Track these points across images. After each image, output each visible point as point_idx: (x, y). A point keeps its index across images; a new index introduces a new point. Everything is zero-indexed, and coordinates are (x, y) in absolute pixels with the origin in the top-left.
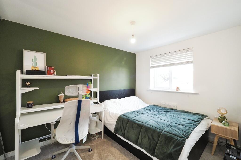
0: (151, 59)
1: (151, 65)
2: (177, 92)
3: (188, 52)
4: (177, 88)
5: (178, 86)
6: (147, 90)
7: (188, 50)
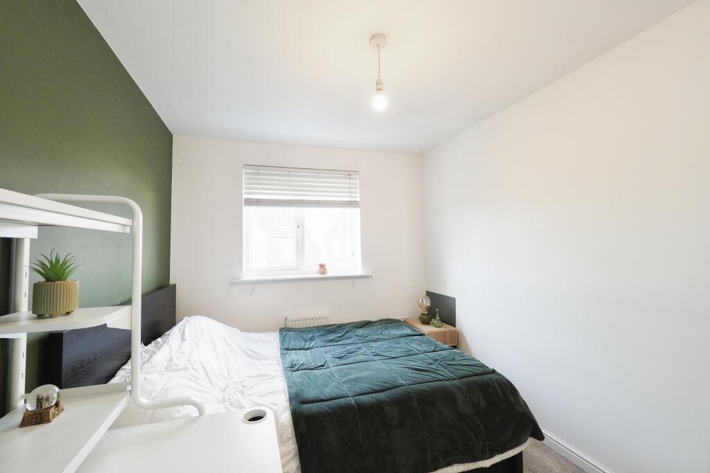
0: (246, 174)
1: (246, 193)
2: (323, 278)
3: (350, 179)
4: (322, 266)
5: (322, 262)
6: (232, 284)
7: (349, 174)
